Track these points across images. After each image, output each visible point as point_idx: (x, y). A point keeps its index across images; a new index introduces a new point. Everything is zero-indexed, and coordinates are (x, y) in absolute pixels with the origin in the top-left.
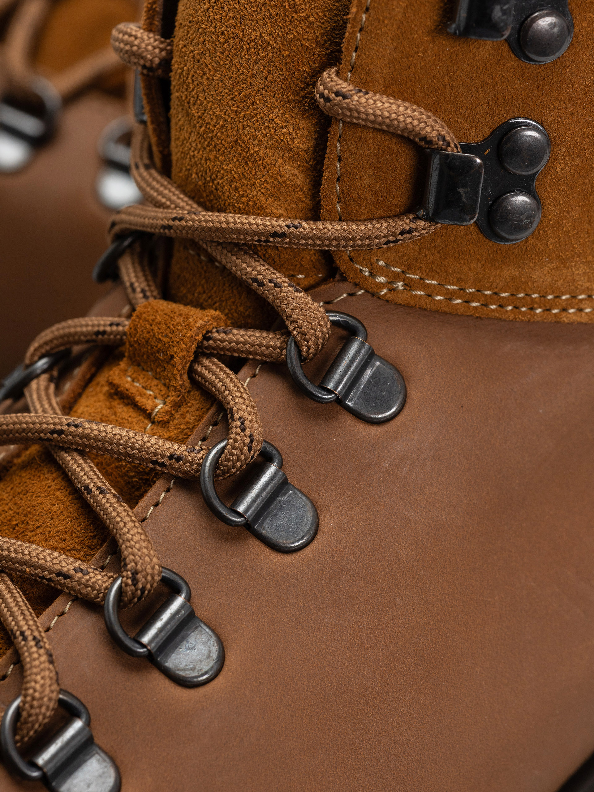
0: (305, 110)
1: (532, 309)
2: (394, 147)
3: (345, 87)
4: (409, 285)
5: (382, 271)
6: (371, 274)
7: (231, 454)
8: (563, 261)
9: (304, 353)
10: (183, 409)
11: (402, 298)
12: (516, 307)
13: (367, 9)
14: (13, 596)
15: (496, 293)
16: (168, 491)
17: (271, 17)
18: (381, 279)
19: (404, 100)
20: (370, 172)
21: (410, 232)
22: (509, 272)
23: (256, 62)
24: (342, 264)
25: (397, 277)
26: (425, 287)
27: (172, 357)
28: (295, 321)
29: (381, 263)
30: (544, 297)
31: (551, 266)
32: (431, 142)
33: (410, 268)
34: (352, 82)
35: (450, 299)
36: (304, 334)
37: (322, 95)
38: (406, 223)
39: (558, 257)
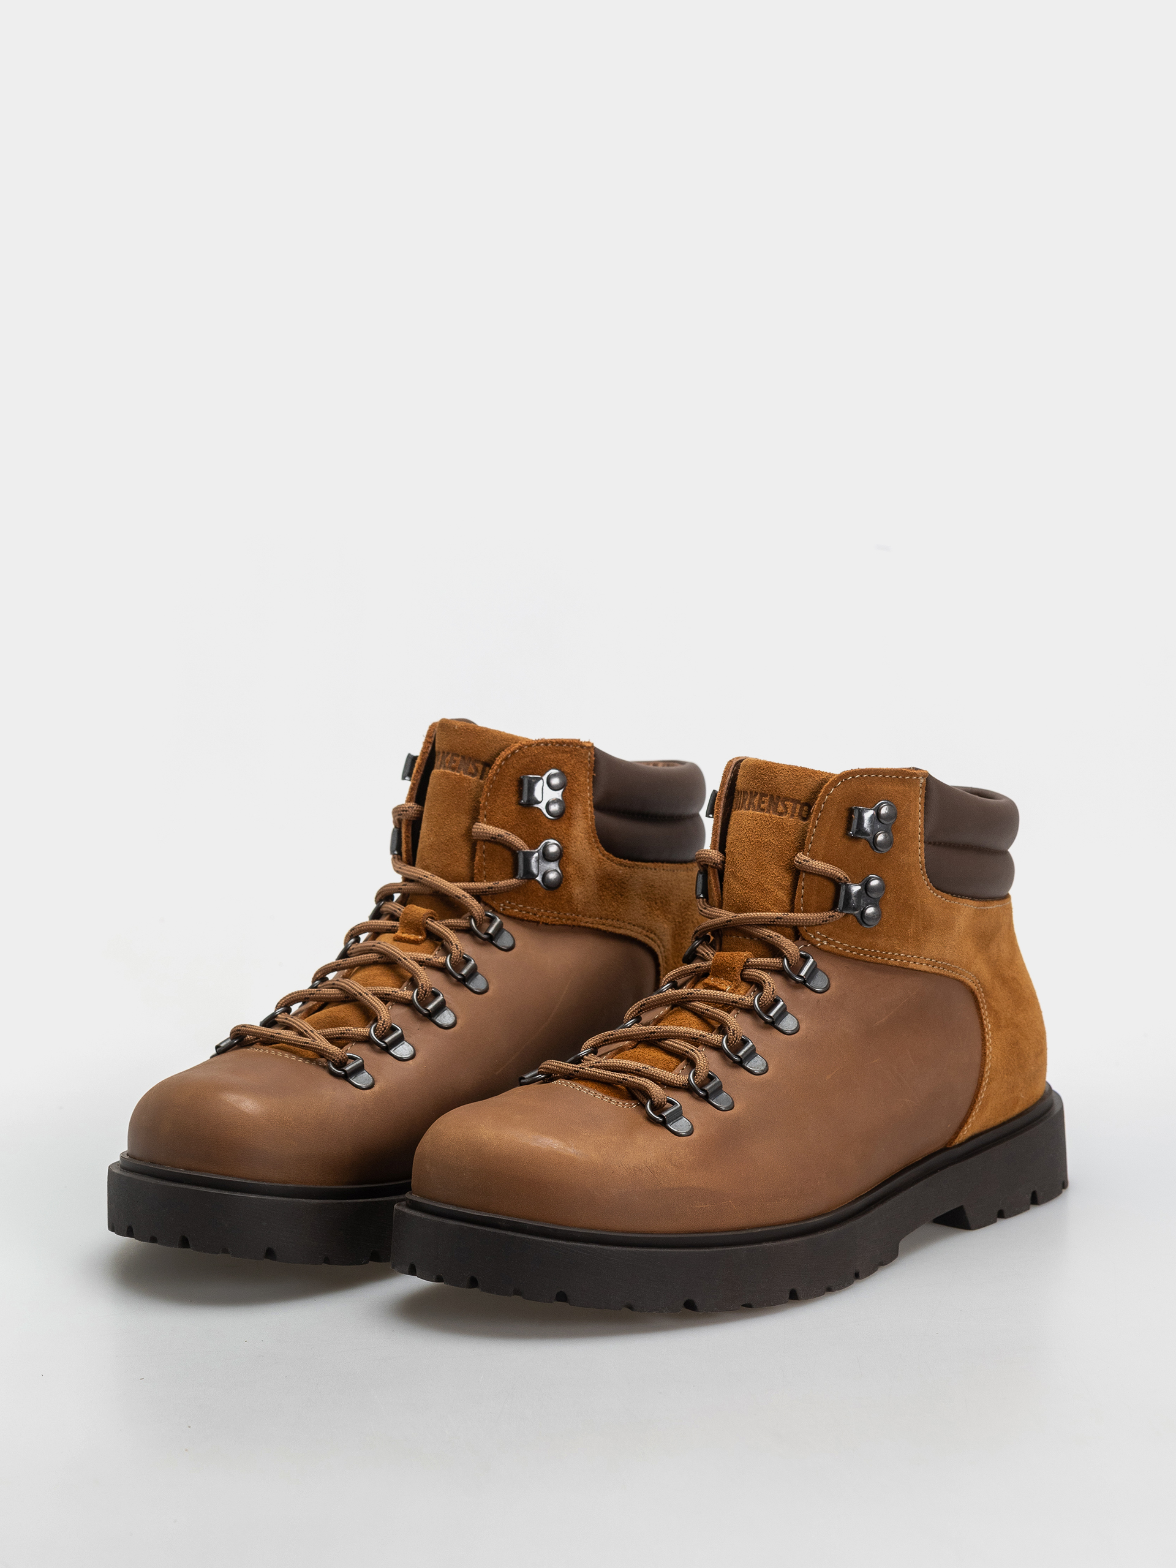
0: (788, 870)
1: (877, 957)
2: (825, 883)
3: (807, 858)
4: (829, 943)
5: (819, 936)
6: (814, 937)
7: (764, 997)
8: (889, 937)
9: (790, 963)
10: (739, 989)
11: (827, 948)
12: (871, 956)
13: (816, 827)
14: (676, 1043)
15: (863, 949)
16: (738, 1013)
17: (774, 833)
18: (819, 940)
19: (830, 864)
20: (815, 893)
21: (832, 917)
22: (869, 940)
23: (767, 851)
24: (802, 931)
25: (824, 939)
26: (835, 944)
27: (734, 968)
28: (787, 949)
29: (818, 933)
30: (882, 952)
31: (885, 938)
32: (841, 880)
33: (830, 935)
34: (809, 856)
35: (845, 950)
36: (791, 954)
37: (798, 862)
38: (831, 913)
39: (888, 935)
